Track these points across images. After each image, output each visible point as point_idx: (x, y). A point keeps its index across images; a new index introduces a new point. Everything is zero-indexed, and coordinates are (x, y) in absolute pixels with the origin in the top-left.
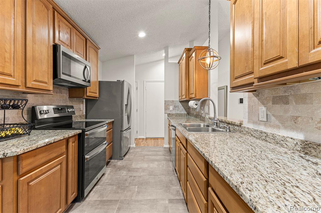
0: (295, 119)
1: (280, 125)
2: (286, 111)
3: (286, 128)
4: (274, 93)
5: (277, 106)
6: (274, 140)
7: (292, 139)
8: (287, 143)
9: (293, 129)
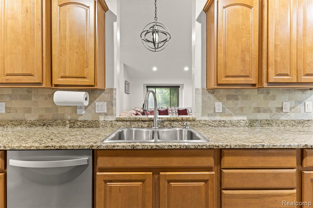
0: (242, 109)
1: (232, 113)
2: (236, 105)
3: (236, 115)
4: (228, 92)
5: (231, 101)
6: (231, 124)
7: (243, 120)
8: (240, 124)
9: (240, 115)
